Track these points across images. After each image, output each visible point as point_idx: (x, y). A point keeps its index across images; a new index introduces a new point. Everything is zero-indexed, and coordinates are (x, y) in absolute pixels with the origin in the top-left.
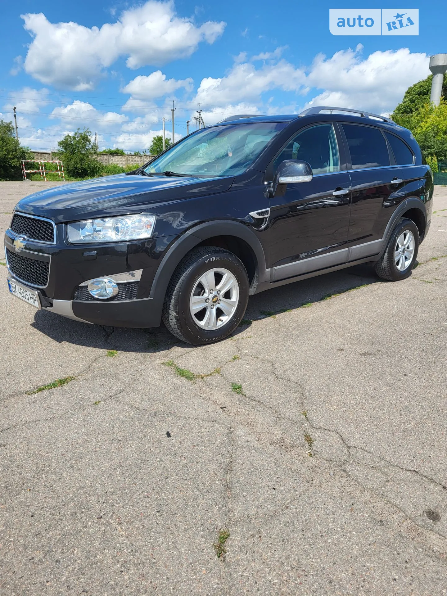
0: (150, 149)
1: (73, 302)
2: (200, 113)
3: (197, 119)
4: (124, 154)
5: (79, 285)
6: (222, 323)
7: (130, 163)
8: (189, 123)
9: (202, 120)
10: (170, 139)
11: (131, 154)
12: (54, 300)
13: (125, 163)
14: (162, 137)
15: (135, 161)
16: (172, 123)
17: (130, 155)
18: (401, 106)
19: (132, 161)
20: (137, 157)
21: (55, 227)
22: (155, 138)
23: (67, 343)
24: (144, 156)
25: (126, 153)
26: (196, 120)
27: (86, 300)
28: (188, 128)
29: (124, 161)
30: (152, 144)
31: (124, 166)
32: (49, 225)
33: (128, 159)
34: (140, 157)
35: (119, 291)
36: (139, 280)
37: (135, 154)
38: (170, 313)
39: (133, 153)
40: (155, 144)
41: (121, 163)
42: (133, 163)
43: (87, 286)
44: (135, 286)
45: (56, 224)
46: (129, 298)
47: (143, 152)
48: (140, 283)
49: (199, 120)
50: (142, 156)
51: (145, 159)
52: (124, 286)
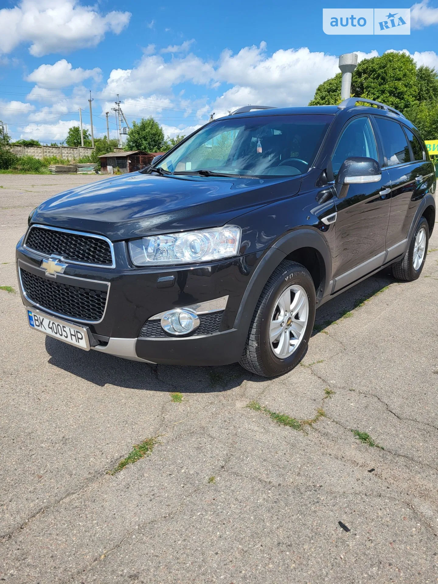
0: (66, 140)
1: (138, 340)
2: (118, 104)
3: (116, 110)
4: (40, 145)
5: (149, 319)
6: (293, 348)
7: (47, 155)
8: (108, 114)
9: (121, 111)
10: (88, 130)
11: (47, 145)
12: (111, 338)
13: (41, 155)
14: (79, 128)
15: (53, 152)
16: (90, 114)
17: (47, 147)
18: (313, 103)
19: (49, 152)
20: (54, 149)
21: (111, 245)
22: (71, 128)
23: (111, 386)
24: (62, 147)
25: (42, 144)
26: (114, 111)
27: (156, 337)
28: (107, 119)
29: (40, 152)
30: (68, 135)
31: (40, 158)
32: (100, 242)
33: (45, 150)
34: (57, 149)
35: (201, 324)
36: (224, 308)
37: (52, 146)
38: (250, 344)
39: (49, 145)
40: (72, 135)
41: (37, 154)
42: (50, 155)
43: (160, 320)
44: (219, 316)
45: (112, 242)
46: (212, 331)
47: (61, 144)
48: (224, 311)
49: (118, 111)
50: (59, 148)
51: (63, 151)
52: (207, 317)
